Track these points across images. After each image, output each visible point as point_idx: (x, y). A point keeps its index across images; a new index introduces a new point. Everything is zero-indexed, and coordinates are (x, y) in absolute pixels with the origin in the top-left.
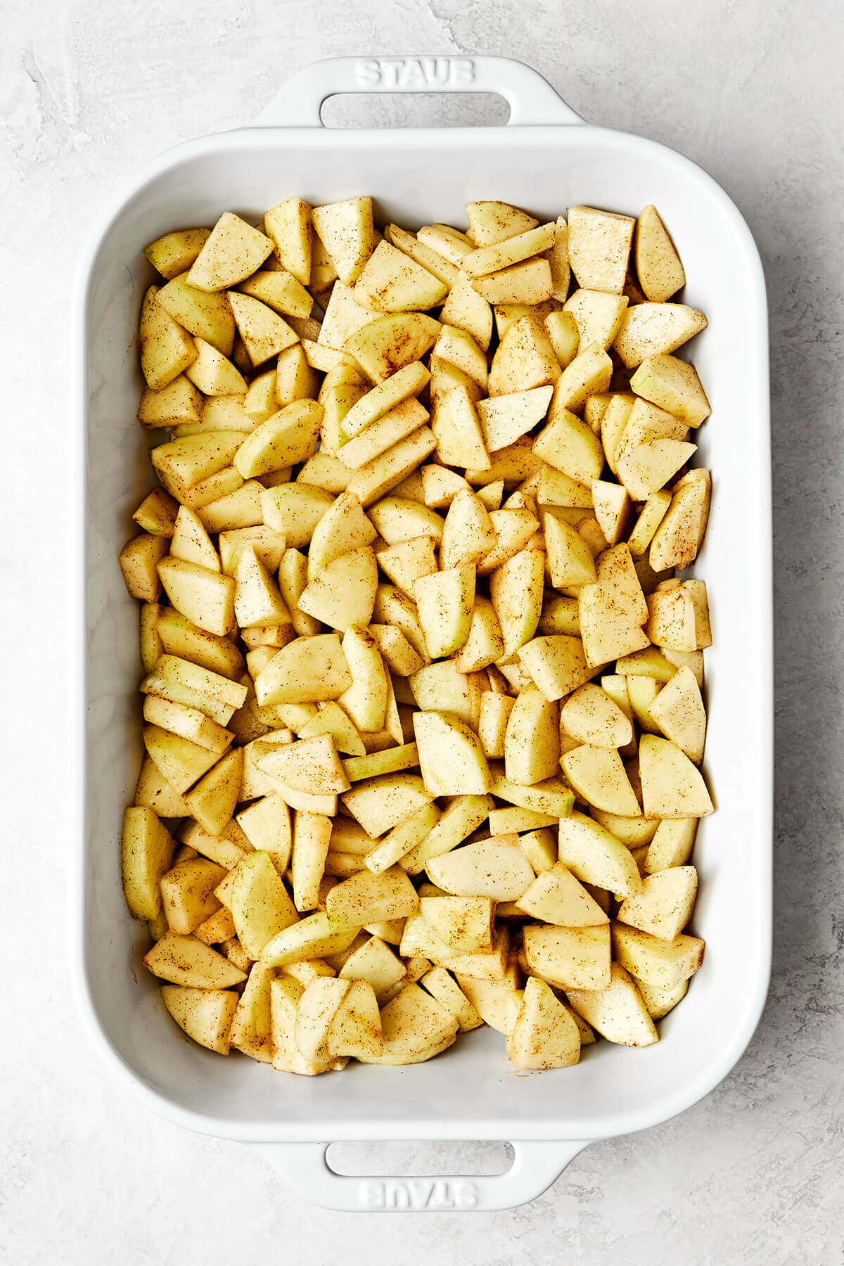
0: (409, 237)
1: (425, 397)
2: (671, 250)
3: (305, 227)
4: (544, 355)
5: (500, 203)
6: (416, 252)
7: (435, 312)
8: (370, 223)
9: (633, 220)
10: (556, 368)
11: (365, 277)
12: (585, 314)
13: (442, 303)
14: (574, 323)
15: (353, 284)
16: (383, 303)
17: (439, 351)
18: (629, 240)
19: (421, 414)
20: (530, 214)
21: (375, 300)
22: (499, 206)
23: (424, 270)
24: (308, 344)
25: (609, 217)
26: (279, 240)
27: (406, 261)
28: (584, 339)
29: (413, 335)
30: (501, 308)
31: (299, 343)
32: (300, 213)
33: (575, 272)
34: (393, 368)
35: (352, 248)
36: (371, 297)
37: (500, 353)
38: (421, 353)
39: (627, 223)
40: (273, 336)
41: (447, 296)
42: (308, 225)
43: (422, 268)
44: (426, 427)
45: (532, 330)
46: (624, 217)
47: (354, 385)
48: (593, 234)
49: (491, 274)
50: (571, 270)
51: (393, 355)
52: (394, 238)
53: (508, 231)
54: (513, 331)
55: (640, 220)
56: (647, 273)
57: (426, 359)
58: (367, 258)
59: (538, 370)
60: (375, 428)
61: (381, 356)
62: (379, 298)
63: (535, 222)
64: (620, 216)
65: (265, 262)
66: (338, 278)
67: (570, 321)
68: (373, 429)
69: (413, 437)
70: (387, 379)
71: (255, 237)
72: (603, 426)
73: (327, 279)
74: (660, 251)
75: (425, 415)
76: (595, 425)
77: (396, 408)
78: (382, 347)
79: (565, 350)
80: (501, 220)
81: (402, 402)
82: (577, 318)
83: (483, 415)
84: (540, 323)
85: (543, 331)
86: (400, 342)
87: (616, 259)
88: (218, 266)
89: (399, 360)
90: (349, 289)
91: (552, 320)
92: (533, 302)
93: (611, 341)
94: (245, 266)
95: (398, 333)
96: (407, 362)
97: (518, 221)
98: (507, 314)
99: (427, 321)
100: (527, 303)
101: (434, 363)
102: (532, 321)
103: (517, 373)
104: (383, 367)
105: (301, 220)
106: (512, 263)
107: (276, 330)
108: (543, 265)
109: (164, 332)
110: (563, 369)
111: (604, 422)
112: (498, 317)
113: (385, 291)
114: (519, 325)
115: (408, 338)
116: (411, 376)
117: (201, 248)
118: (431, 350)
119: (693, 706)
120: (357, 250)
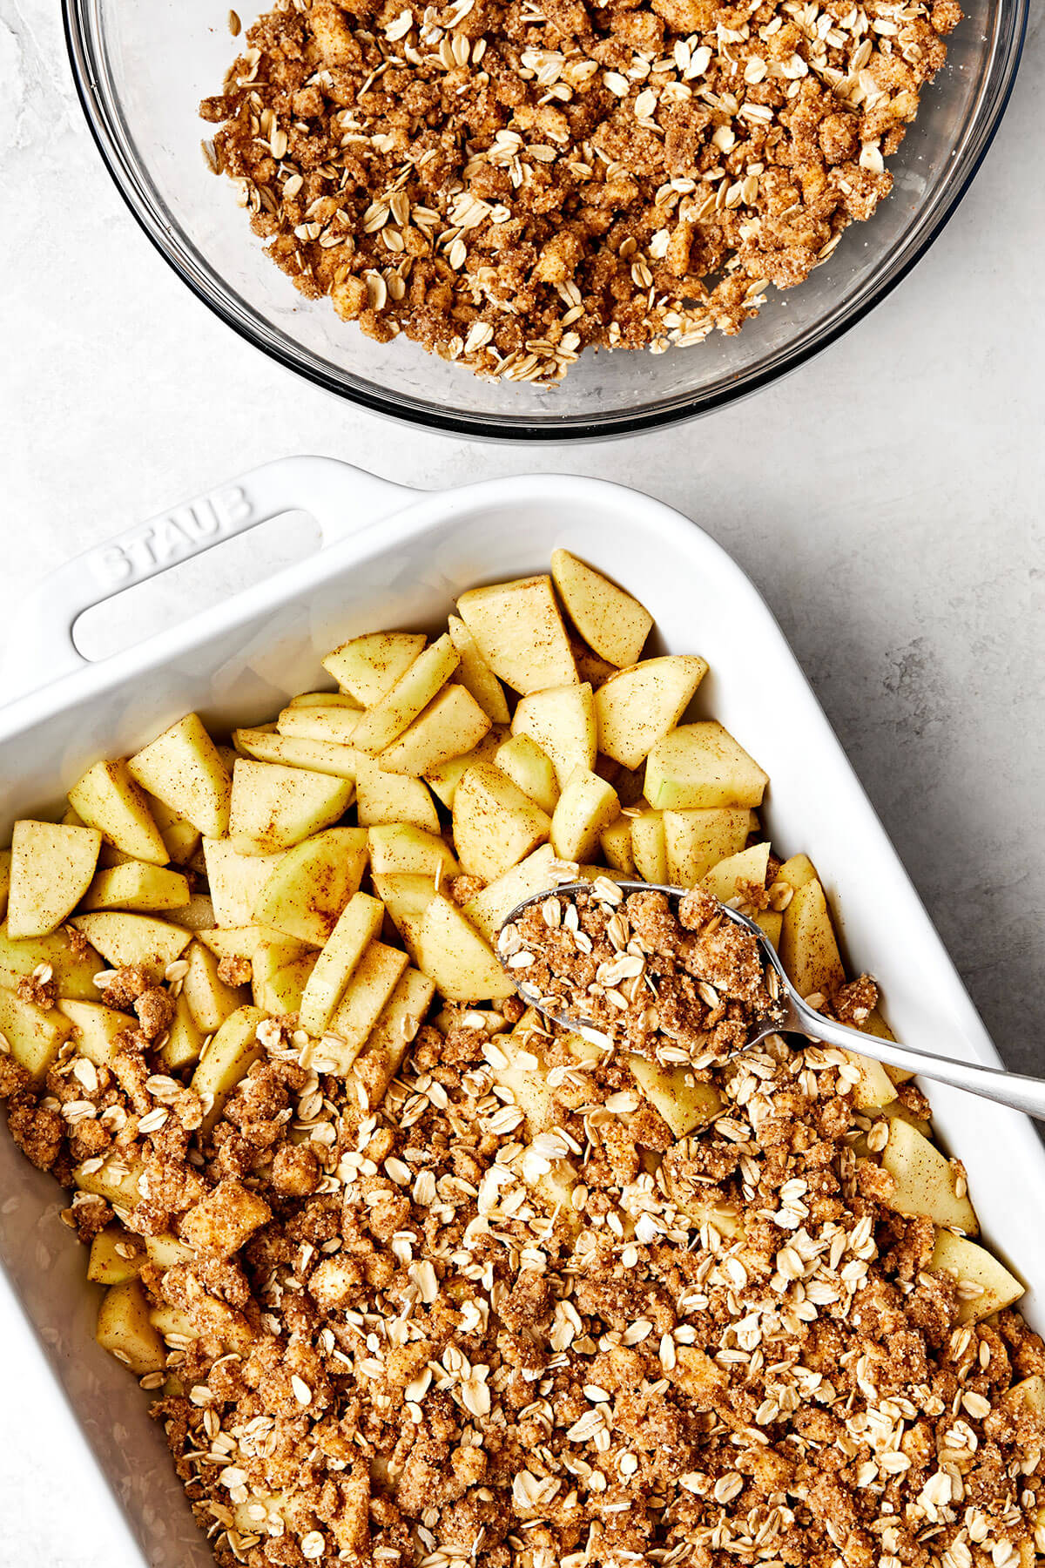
0: (269, 736)
1: (391, 933)
2: (614, 590)
3: (129, 793)
4: (516, 809)
5: (365, 637)
6: (288, 753)
7: (349, 816)
8: (210, 745)
9: (546, 579)
10: (541, 818)
11: (237, 821)
12: (543, 729)
13: (353, 801)
14: (535, 745)
15: (226, 834)
16: (277, 841)
17: (380, 866)
18: (553, 607)
19: (394, 960)
20: (410, 630)
21: (264, 841)
22: (365, 642)
23: (309, 773)
24: (206, 935)
25: (514, 589)
26: (104, 825)
27: (280, 773)
28: (557, 760)
29: (335, 863)
30: (433, 773)
31: (195, 940)
32: (113, 779)
33: (505, 679)
34: (330, 919)
35: (203, 791)
36: (258, 840)
37: (460, 832)
38: (358, 880)
39: (541, 587)
40: (155, 949)
41: (354, 788)
42: (130, 787)
43: (304, 772)
44: (411, 970)
45: (485, 784)
46: (532, 580)
47: (291, 963)
48: (504, 620)
49: (398, 738)
50: (498, 678)
51: (322, 902)
52: (250, 749)
53: (393, 671)
54: (461, 797)
55: (554, 572)
56: (597, 636)
57: (367, 886)
58: (227, 794)
59: (518, 834)
60: (344, 1009)
61: (306, 910)
62: (268, 837)
63: (421, 639)
64: (527, 582)
65: (98, 861)
66: (201, 835)
67: (528, 747)
68: (343, 1010)
69: (400, 992)
70: (329, 935)
71: (69, 836)
72: (637, 863)
73: (188, 839)
74: (601, 600)
75: (402, 957)
76: (626, 867)
77: (360, 969)
78: (302, 898)
79: (541, 789)
80: (377, 660)
81: (363, 956)
82: (535, 737)
83: (480, 921)
84: (490, 767)
85: (498, 777)
86: (324, 878)
87: (549, 640)
88: (40, 897)
89: (333, 904)
90: (224, 842)
91: (505, 756)
92: (470, 745)
93: (595, 748)
94: (76, 881)
95: (315, 871)
96: (345, 901)
97: (401, 650)
98: (443, 777)
99: (342, 835)
100: (462, 752)
101: (380, 885)
102: (480, 772)
103: (494, 847)
104: (316, 924)
105: (118, 789)
106: (417, 713)
107: (156, 940)
108: (458, 693)
109: (14, 1015)
110: (551, 815)
111: (636, 859)
112: (434, 785)
113: (272, 825)
114: (465, 786)
115: (331, 870)
116: (359, 917)
117: (8, 883)
118: (368, 869)
119: (932, 1167)
120: (210, 791)
